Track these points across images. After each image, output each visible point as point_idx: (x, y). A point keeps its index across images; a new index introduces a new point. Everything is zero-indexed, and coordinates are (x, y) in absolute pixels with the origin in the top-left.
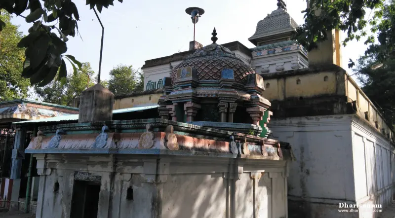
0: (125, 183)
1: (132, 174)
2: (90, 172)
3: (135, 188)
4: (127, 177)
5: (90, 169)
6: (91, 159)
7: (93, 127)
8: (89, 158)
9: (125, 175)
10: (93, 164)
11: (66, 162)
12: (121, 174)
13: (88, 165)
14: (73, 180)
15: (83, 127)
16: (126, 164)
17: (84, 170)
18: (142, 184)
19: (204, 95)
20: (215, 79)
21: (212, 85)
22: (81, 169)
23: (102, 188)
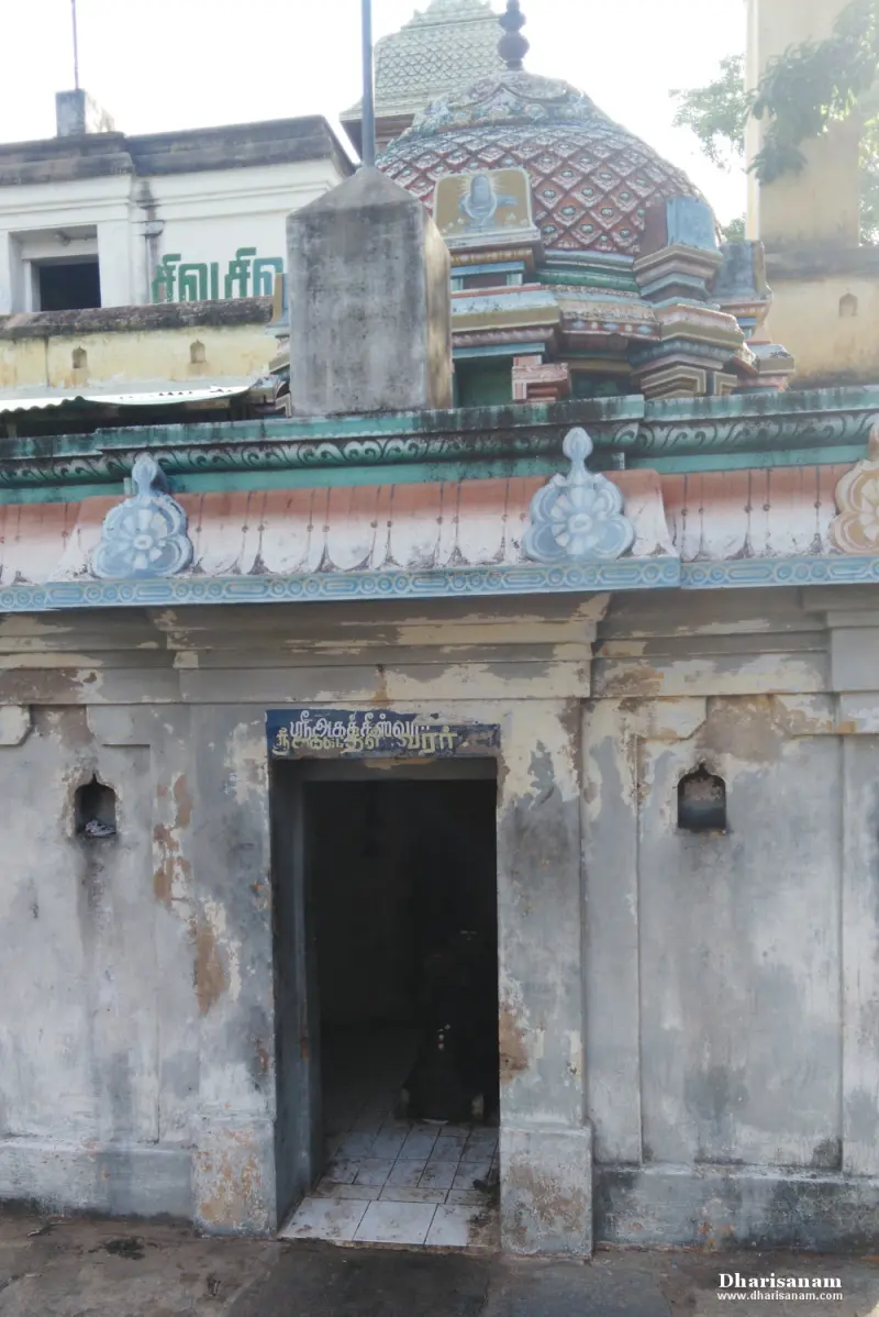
0: (655, 749)
1: (710, 699)
2: (398, 709)
3: (731, 768)
4: (682, 718)
5: (402, 689)
6: (414, 633)
7: (436, 446)
8: (393, 633)
9: (660, 707)
10: (427, 662)
11: (188, 659)
12: (631, 704)
13: (381, 668)
14: (262, 759)
15: (340, 443)
16: (664, 650)
17: (358, 699)
18: (790, 749)
19: (601, 324)
20: (622, 251)
21: (605, 279)
22: (323, 696)
23: (516, 784)
